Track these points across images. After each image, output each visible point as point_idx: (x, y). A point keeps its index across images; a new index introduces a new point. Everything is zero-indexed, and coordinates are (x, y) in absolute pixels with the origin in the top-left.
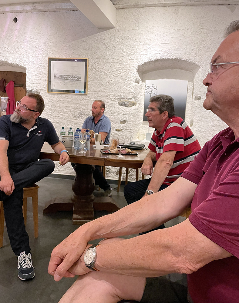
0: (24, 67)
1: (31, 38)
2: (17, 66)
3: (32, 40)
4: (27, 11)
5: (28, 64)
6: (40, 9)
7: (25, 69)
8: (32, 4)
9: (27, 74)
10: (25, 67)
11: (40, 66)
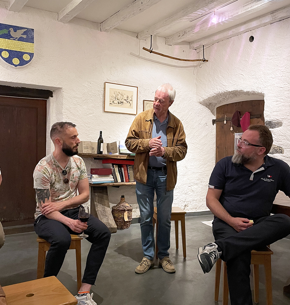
0: (261, 93)
1: (270, 56)
2: (254, 93)
3: (271, 57)
4: (265, 25)
5: (266, 88)
6: (281, 16)
7: (262, 95)
8: (271, 14)
9: (265, 101)
10: (263, 93)
11: (281, 89)
